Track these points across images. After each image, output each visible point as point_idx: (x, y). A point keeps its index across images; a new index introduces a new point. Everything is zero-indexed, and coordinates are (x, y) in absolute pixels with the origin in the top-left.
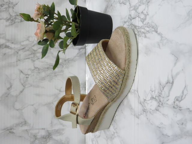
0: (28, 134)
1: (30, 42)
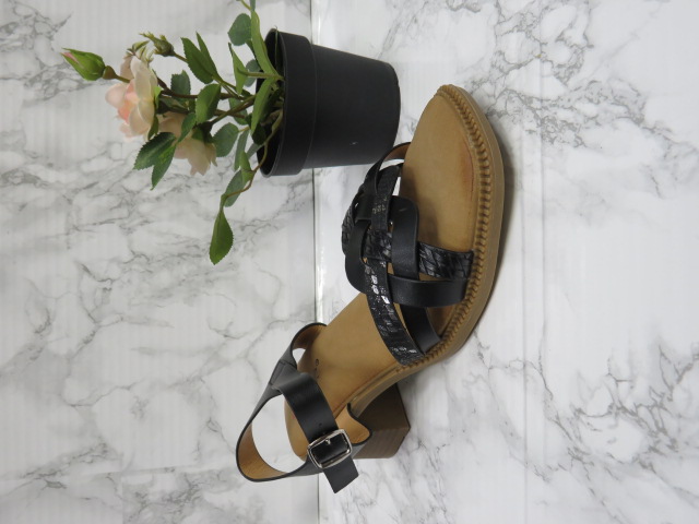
0: (116, 490)
1: (115, 161)
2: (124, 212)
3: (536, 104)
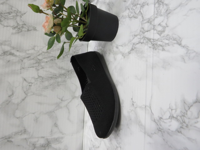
0: (27, 143)
2: (37, 65)
3: (152, 40)
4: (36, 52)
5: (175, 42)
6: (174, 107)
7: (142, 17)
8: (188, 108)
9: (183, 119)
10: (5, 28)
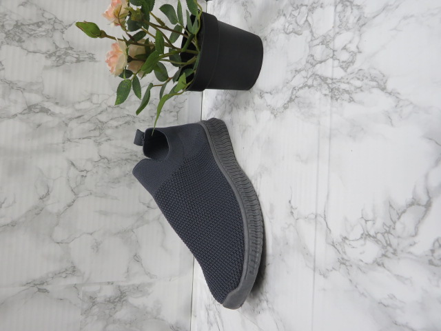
1: (94, 104)
2: (97, 133)
3: (329, 81)
4: (94, 106)
5: (374, 84)
6: (370, 216)
7: (311, 32)
8: (398, 217)
9: (387, 239)
10: (31, 55)
